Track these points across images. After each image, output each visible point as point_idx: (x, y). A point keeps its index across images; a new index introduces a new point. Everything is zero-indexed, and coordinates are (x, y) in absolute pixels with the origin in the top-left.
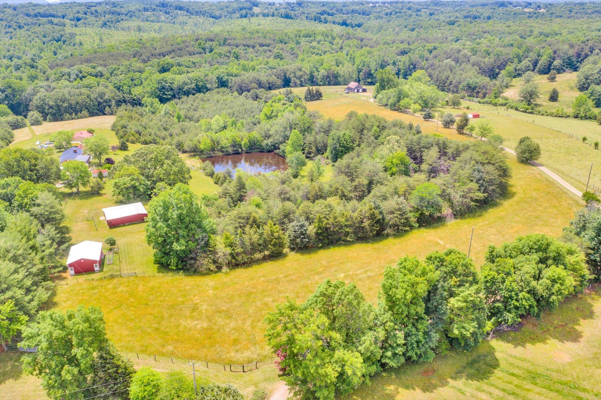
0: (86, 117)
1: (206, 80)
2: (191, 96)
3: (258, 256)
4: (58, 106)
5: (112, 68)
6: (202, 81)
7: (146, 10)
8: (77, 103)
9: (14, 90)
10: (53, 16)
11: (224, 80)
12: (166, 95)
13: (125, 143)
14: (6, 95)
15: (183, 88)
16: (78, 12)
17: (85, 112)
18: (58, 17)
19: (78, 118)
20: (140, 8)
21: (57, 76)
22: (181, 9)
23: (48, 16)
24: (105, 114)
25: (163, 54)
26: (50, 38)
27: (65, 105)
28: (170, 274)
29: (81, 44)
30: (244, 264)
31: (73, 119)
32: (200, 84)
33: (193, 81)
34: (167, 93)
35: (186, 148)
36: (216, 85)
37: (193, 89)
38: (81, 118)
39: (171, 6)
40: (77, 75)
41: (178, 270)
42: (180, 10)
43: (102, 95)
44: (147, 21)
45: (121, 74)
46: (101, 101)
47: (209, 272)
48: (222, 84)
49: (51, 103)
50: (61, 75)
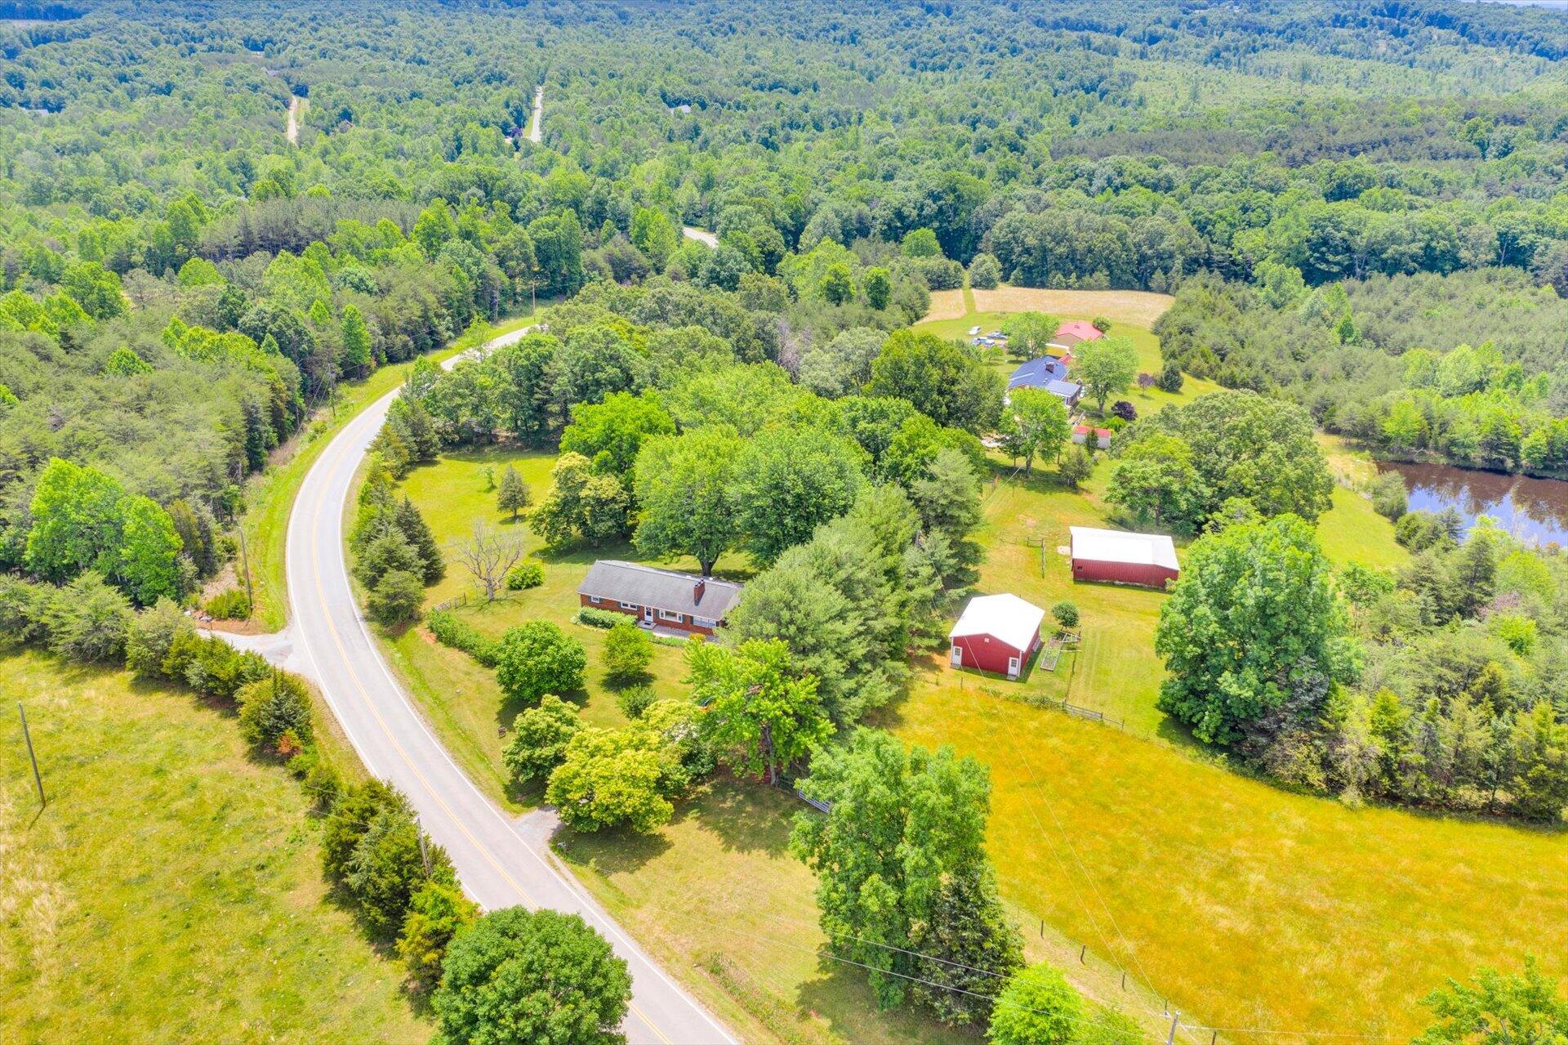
0: (1101, 289)
1: (1463, 238)
2: (1400, 277)
3: (1469, 794)
4: (1044, 250)
5: (1201, 170)
6: (1448, 237)
7: (1338, 21)
8: (1090, 251)
9: (959, 197)
10: (1096, 28)
11: (1521, 243)
12: (1327, 262)
13: (1177, 374)
14: (940, 208)
15: (1384, 251)
16: (1159, 21)
17: (1101, 276)
18: (1106, 30)
19: (1081, 288)
20: (1325, 18)
21: (1063, 176)
22: (1443, 21)
23: (1084, 28)
24: (1148, 289)
25: (1351, 146)
26: (1074, 82)
27: (1061, 250)
28: (1191, 751)
29: (1141, 102)
30: (1417, 802)
31: (1068, 287)
32: (1440, 245)
33: (1420, 236)
34: (1330, 257)
35: (1340, 420)
36: (1492, 256)
37: (1413, 258)
38: (1090, 288)
39: (1416, 13)
40: (1109, 181)
41: (1215, 747)
42: (1441, 27)
43: (1155, 238)
44: (1335, 52)
45: (1220, 190)
46: (1150, 252)
47: (1302, 786)
48: (1512, 253)
49: (1031, 241)
50: (1072, 175)
